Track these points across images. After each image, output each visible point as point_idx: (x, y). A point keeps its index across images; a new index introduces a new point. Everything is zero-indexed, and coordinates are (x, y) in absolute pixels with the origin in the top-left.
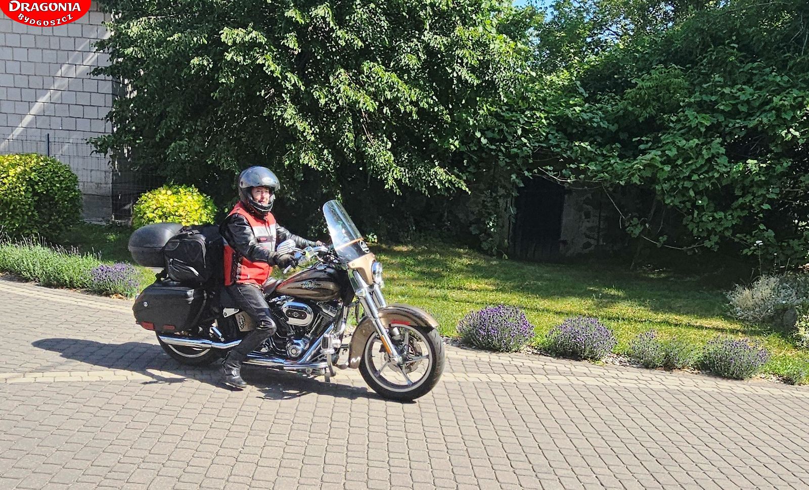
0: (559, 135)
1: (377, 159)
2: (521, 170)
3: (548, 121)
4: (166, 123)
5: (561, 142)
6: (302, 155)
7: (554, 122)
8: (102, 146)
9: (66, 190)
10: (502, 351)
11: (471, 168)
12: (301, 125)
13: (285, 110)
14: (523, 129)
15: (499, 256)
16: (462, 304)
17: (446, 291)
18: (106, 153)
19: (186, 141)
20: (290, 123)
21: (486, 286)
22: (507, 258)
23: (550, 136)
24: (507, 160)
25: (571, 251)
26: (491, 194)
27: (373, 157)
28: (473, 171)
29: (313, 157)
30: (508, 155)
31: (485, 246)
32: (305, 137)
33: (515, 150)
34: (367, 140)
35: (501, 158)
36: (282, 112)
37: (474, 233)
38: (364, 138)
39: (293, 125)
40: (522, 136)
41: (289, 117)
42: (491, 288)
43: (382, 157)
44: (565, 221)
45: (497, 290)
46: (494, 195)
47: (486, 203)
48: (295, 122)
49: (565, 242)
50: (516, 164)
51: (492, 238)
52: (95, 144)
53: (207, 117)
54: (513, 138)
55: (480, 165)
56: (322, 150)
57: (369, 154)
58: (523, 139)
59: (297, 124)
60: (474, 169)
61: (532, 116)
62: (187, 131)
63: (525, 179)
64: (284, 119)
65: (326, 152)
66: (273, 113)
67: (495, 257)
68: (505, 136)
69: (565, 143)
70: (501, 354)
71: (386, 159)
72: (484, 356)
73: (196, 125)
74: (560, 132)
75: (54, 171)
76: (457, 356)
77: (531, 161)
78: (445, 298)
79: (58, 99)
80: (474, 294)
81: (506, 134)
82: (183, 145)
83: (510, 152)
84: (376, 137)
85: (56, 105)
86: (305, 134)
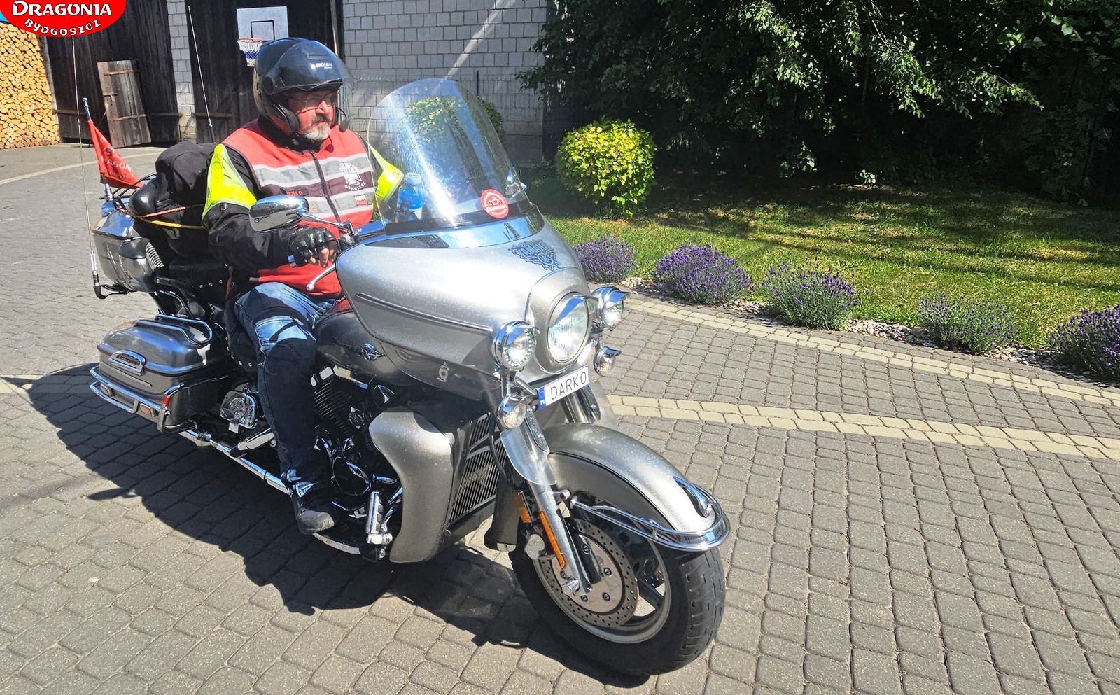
8: (532, 80)
15: (1073, 202)
16: (1034, 284)
17: (998, 261)
18: (535, 88)
19: (624, 65)
21: (1069, 252)
22: (1086, 204)
28: (1035, 79)
31: (1049, 187)
32: (785, 44)
37: (1031, 169)
39: (768, 29)
42: (1078, 255)
45: (1092, 260)
48: (771, 25)
51: (1062, 175)
79: (492, 34)
85: (490, 40)
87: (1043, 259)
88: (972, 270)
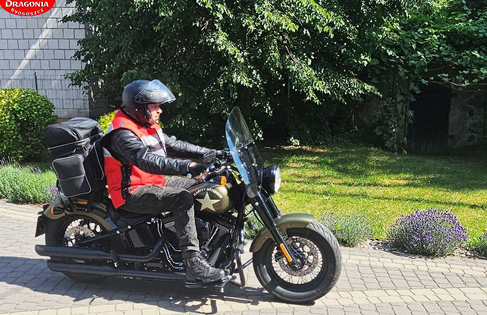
0: (449, 48)
1: (300, 74)
2: (418, 79)
3: (438, 36)
4: (119, 56)
5: (451, 52)
6: (235, 75)
7: (444, 37)
8: (77, 80)
9: (42, 116)
10: (436, 256)
11: (374, 79)
12: (231, 49)
13: (218, 37)
14: (418, 45)
15: (400, 152)
16: (381, 201)
17: (364, 188)
18: (80, 85)
19: (136, 70)
20: (222, 48)
21: (398, 181)
22: (406, 153)
23: (441, 48)
24: (406, 71)
25: (458, 144)
26: (392, 101)
27: (297, 73)
28: (376, 82)
29: (244, 76)
30: (406, 66)
31: (388, 144)
32: (236, 60)
33: (413, 62)
34: (290, 59)
35: (401, 69)
36: (215, 40)
37: (378, 134)
38: (287, 57)
39: (224, 50)
40: (417, 50)
41: (221, 43)
42: (402, 182)
43: (305, 72)
44: (451, 119)
45: (408, 185)
46: (394, 101)
47: (388, 108)
48: (226, 47)
49: (452, 137)
50: (414, 74)
51: (393, 137)
52: (71, 78)
53: (153, 49)
54: (409, 52)
55: (382, 77)
56: (251, 70)
57: (293, 71)
58: (418, 52)
59: (228, 49)
60: (377, 80)
61: (424, 33)
62: (137, 62)
63: (421, 86)
64: (216, 46)
65: (254, 72)
66: (207, 40)
67: (396, 153)
68: (402, 51)
69: (454, 54)
70: (436, 260)
71: (308, 74)
72: (420, 263)
73: (144, 56)
74: (449, 45)
75: (33, 101)
76: (393, 265)
77: (426, 70)
78: (364, 196)
79: (45, 45)
80: (389, 189)
81: (403, 49)
82: (133, 74)
83: (408, 64)
84: (298, 55)
85: (44, 50)
86: (235, 57)
87: (385, 186)
88: (350, 195)
